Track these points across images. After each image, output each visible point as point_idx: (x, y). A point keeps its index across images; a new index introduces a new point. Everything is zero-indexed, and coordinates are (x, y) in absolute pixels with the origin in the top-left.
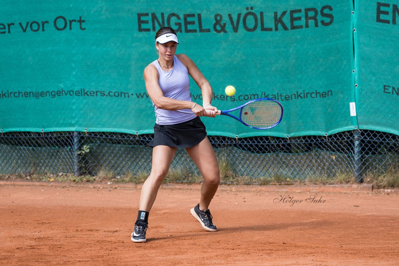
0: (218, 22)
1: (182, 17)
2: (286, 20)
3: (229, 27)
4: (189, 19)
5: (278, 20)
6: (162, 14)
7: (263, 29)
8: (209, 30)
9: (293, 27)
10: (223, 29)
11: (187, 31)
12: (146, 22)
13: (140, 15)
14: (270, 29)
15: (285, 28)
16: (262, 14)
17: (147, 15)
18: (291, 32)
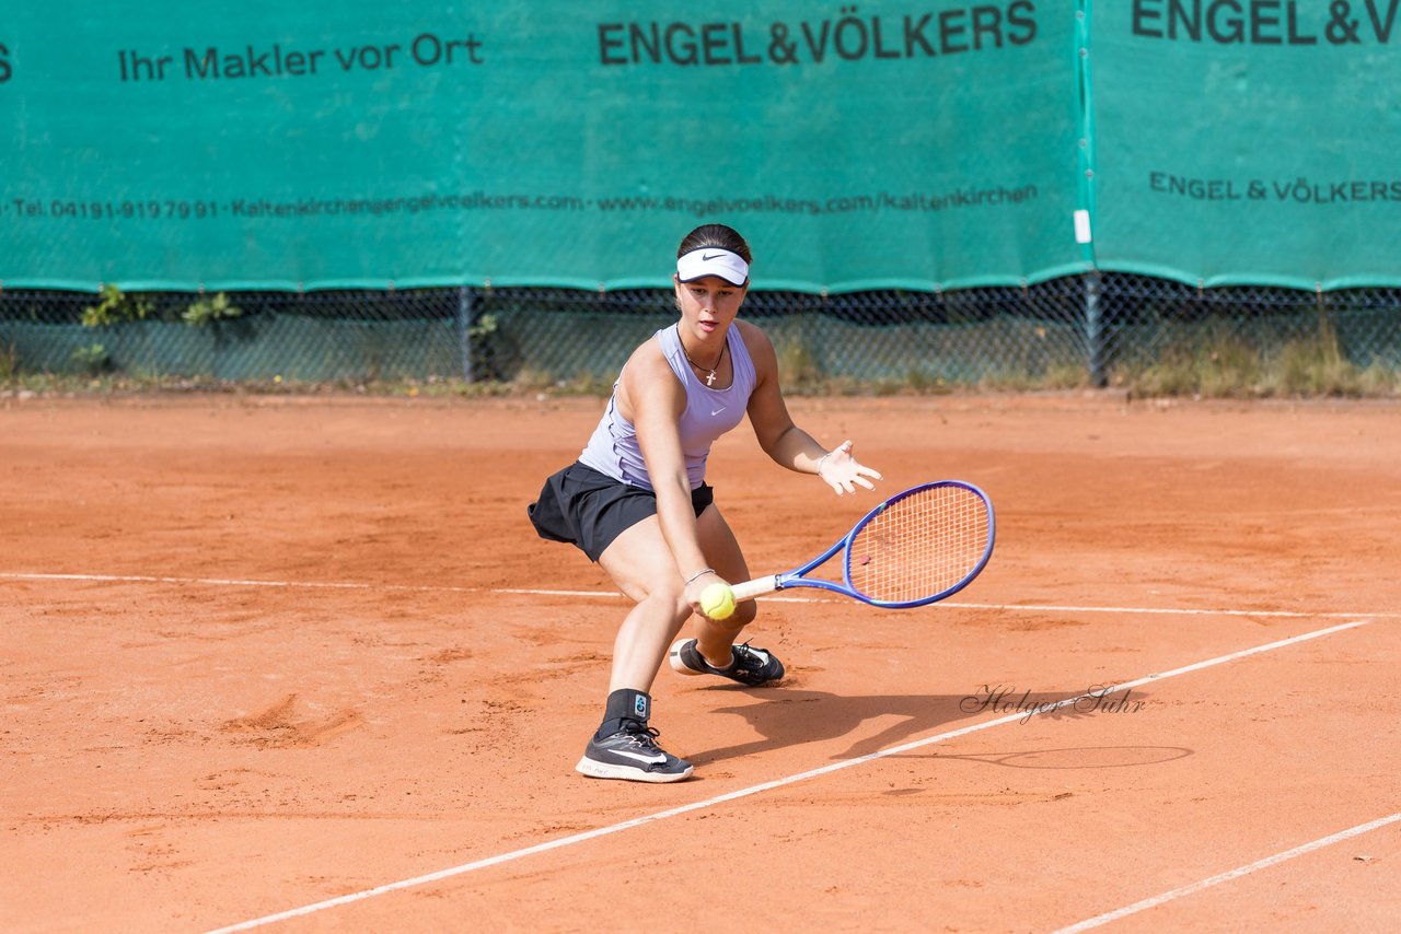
0: (778, 41)
1: (697, 30)
2: (931, 33)
3: (803, 52)
4: (714, 35)
5: (913, 35)
6: (654, 27)
7: (881, 54)
8: (757, 59)
9: (947, 49)
10: (790, 56)
11: (711, 61)
12: (618, 44)
13: (603, 29)
14: (895, 55)
15: (929, 51)
16: (876, 21)
17: (619, 27)
18: (942, 61)
